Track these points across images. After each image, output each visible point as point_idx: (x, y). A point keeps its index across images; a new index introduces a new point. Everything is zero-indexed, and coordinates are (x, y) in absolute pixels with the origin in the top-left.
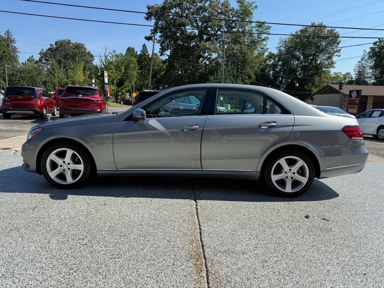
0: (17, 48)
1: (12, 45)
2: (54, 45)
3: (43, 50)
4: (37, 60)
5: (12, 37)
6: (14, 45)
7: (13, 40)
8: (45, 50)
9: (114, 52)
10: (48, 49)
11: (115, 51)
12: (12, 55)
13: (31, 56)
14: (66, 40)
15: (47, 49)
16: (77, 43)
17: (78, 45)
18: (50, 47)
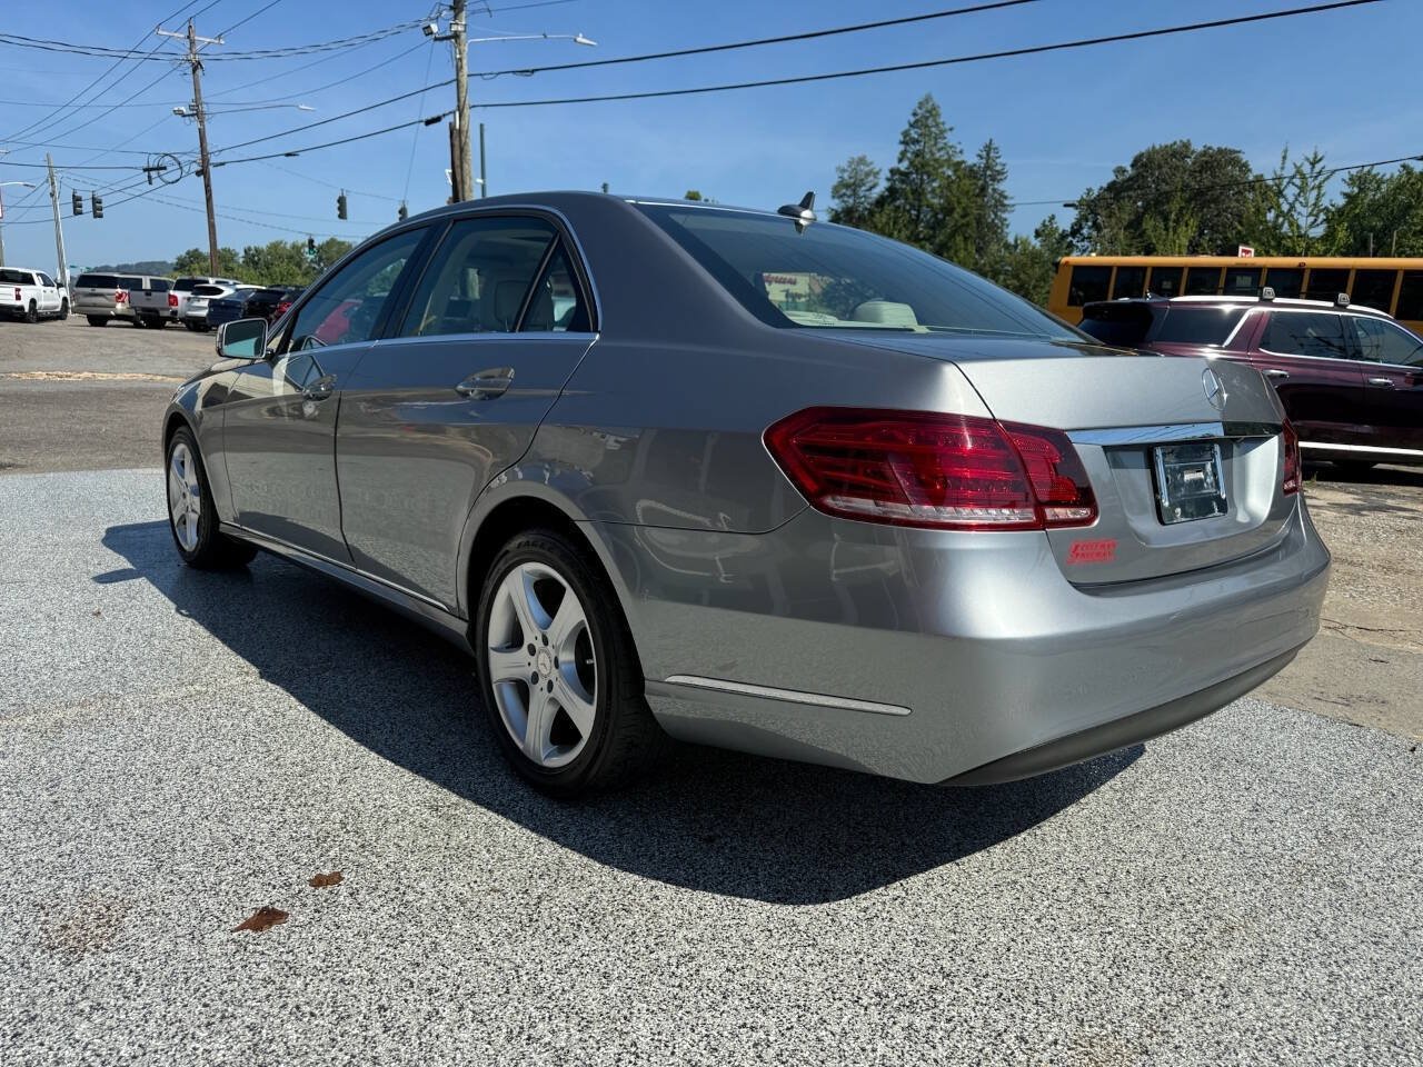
0: (1006, 197)
1: (994, 190)
2: (1129, 169)
3: (1089, 190)
4: (1064, 231)
5: (998, 161)
6: (1001, 187)
7: (999, 173)
8: (1096, 193)
9: (1313, 164)
10: (1105, 185)
11: (1320, 160)
12: (990, 220)
13: (1048, 219)
14: (1175, 143)
15: (1101, 188)
16: (1210, 148)
17: (1211, 157)
18: (1114, 178)
